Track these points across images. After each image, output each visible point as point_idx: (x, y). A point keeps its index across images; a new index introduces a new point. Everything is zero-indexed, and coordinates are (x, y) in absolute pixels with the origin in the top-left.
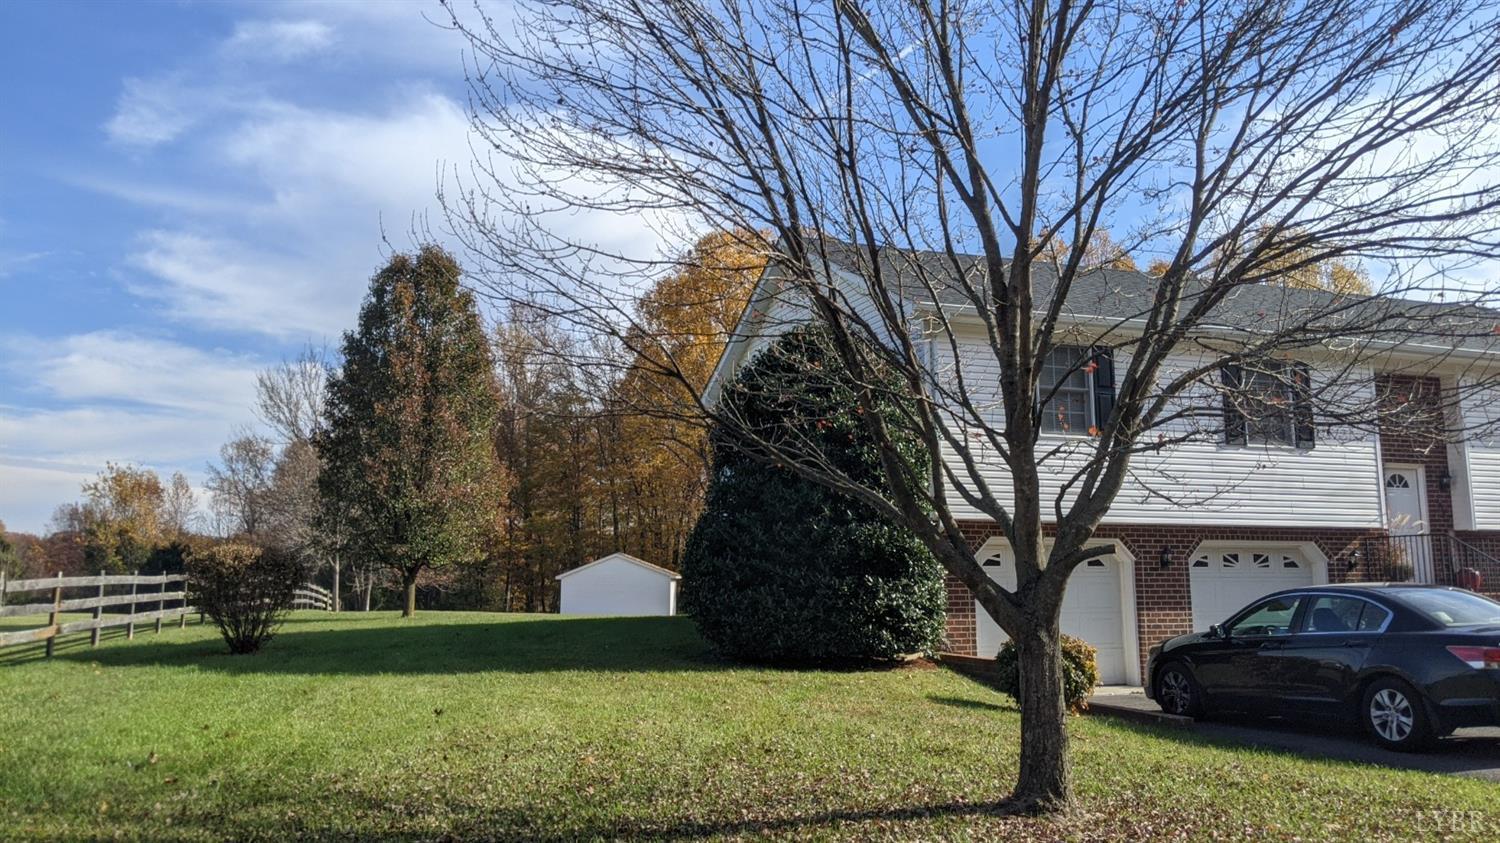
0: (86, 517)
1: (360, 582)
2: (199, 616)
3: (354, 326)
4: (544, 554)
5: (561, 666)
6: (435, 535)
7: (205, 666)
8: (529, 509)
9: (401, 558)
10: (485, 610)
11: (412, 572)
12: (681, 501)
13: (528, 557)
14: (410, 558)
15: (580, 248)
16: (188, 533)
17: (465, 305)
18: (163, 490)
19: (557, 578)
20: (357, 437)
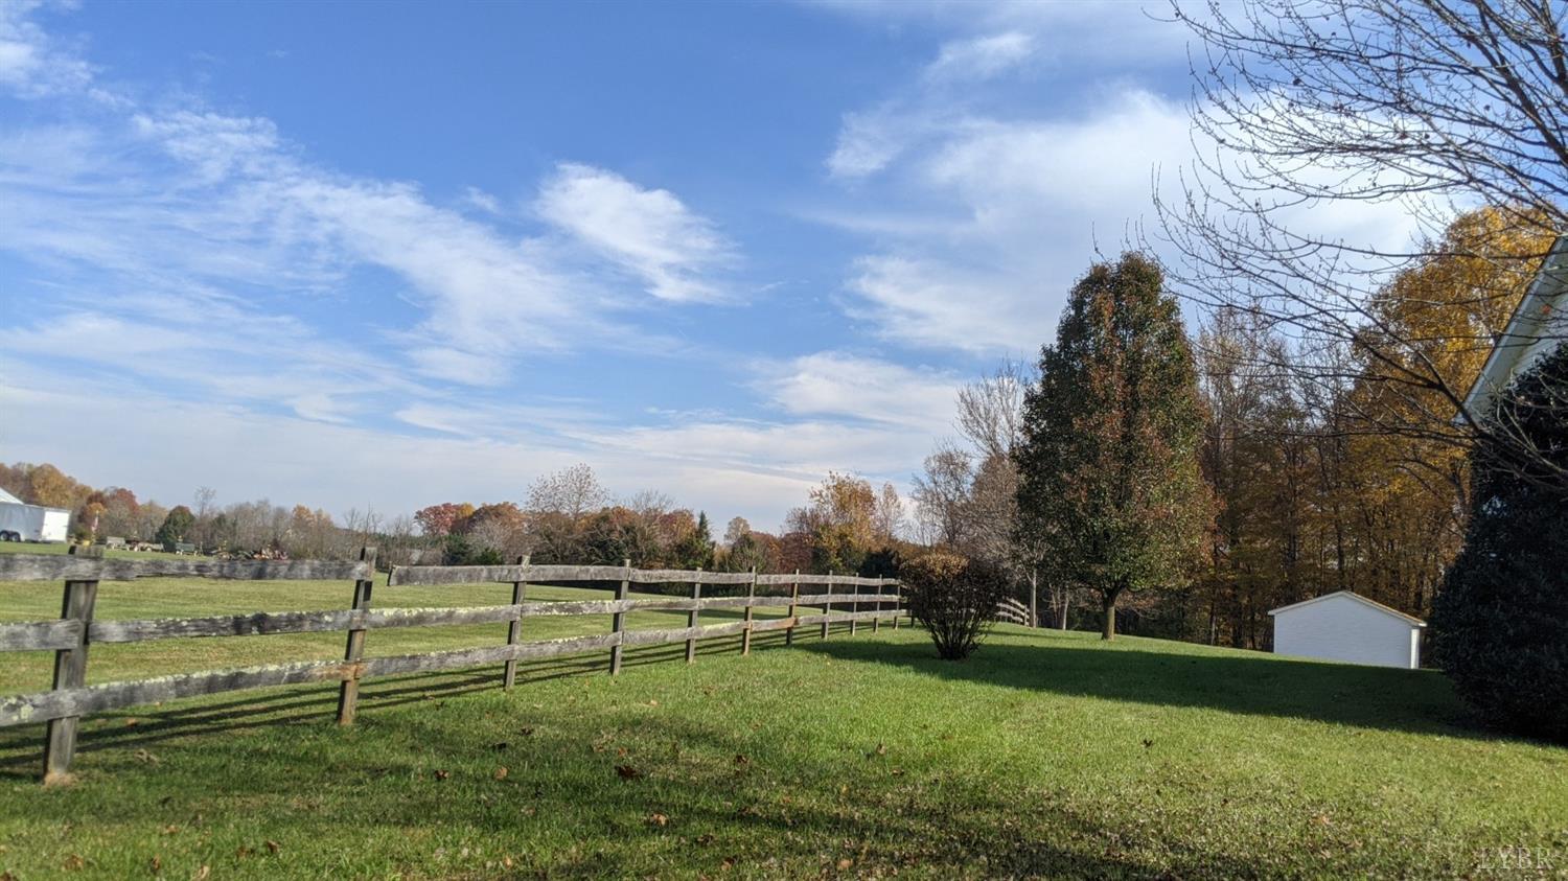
0: (813, 521)
1: (1056, 600)
2: (910, 619)
3: (1052, 340)
4: (1253, 586)
5: (1282, 711)
6: (1135, 557)
7: (919, 669)
8: (1237, 535)
9: (1099, 579)
10: (1187, 641)
11: (1111, 594)
12: (1426, 535)
13: (1235, 588)
14: (1109, 578)
15: (1321, 245)
16: (897, 540)
17: (1168, 314)
18: (875, 499)
19: (1270, 613)
20: (1055, 453)
